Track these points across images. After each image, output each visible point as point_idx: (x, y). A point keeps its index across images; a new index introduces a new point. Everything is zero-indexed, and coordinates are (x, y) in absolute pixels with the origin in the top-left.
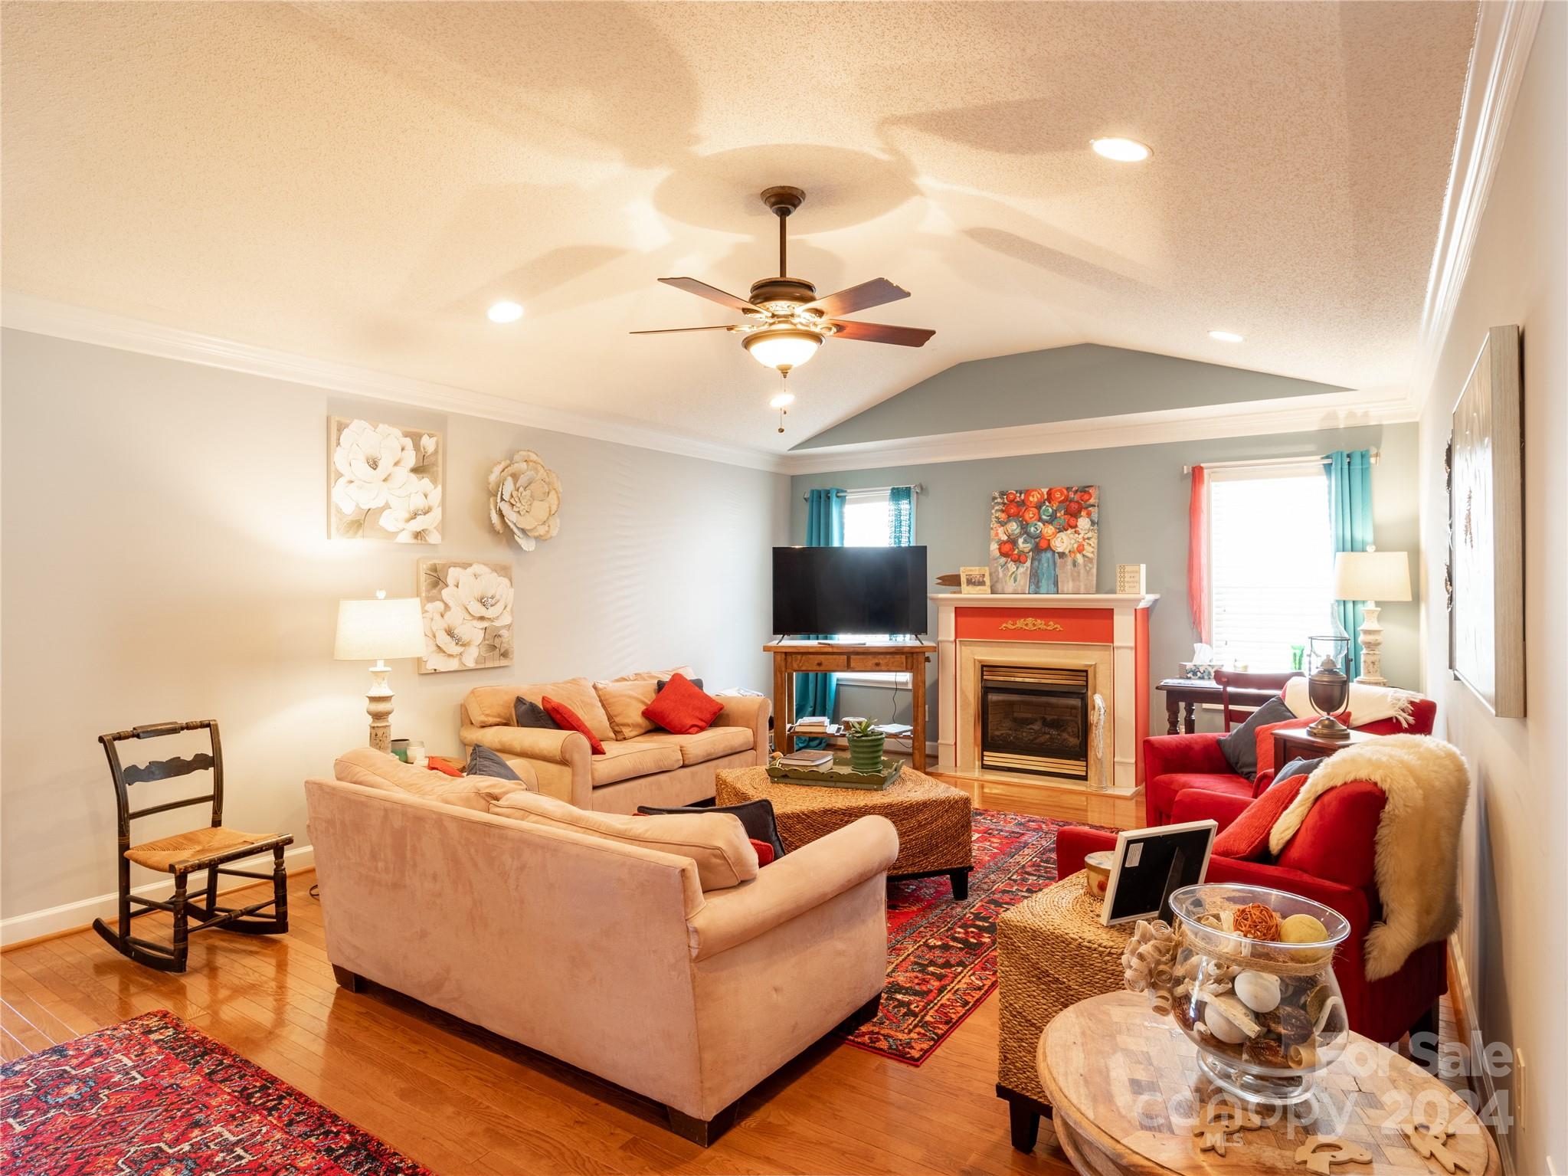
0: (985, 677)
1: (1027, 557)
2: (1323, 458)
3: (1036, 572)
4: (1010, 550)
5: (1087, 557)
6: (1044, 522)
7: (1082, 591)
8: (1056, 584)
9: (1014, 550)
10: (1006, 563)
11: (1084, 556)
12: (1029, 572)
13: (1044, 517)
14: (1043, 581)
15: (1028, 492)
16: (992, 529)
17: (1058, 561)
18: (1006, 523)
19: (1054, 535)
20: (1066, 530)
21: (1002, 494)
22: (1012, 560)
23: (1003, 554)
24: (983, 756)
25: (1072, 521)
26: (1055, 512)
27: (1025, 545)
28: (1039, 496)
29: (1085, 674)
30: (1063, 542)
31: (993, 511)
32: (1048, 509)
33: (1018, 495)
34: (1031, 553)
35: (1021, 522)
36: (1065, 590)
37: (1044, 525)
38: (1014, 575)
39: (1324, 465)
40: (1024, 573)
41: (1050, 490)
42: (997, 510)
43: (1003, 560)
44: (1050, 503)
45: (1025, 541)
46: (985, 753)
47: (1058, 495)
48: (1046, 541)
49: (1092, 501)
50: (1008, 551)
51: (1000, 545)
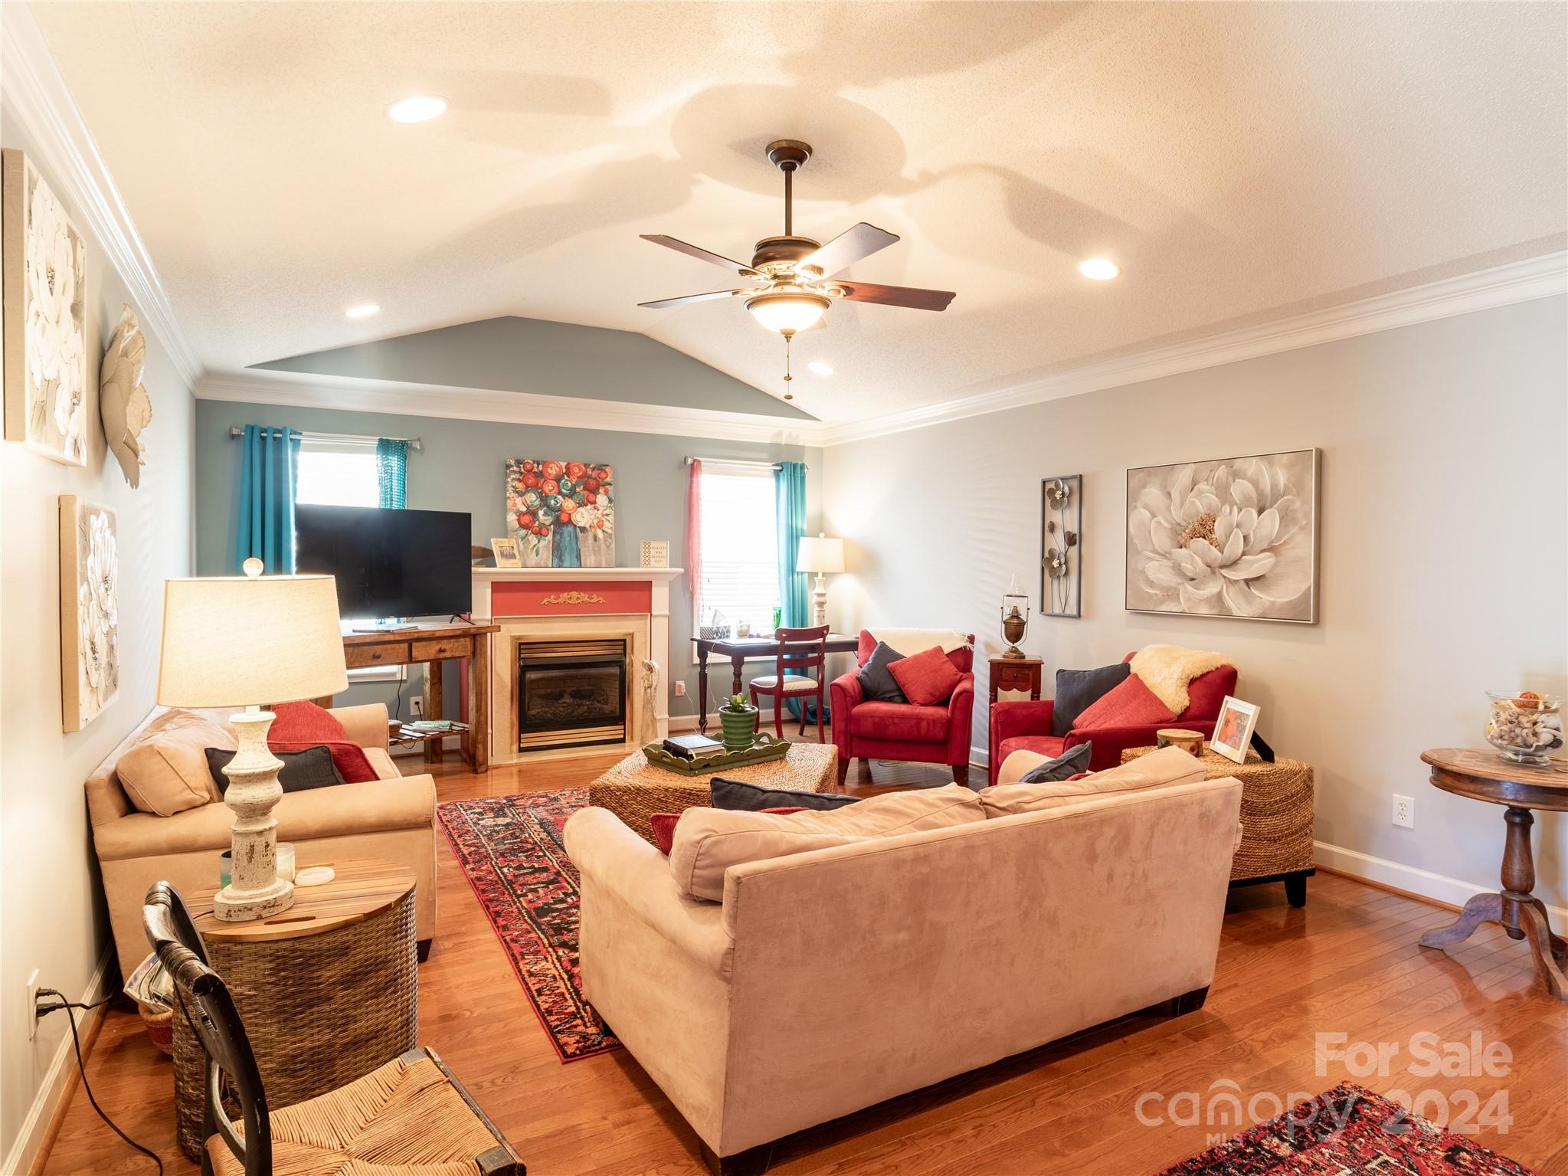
0: (522, 656)
1: (548, 530)
2: (774, 465)
3: (559, 545)
4: (530, 521)
5: (607, 533)
6: (564, 496)
7: (604, 564)
8: (579, 557)
9: (535, 522)
10: (526, 535)
11: (603, 531)
12: (551, 546)
13: (564, 491)
14: (566, 555)
15: (545, 464)
16: (509, 498)
17: (580, 535)
18: (524, 494)
19: (575, 509)
20: (586, 505)
21: (519, 462)
22: (532, 533)
23: (523, 526)
24: (520, 739)
25: (591, 497)
26: (574, 487)
27: (546, 518)
28: (557, 469)
29: (622, 643)
30: (583, 517)
31: (509, 480)
32: (567, 483)
33: (536, 465)
34: (552, 526)
35: (540, 493)
36: (588, 564)
37: (564, 499)
38: (535, 549)
39: (775, 470)
40: (546, 546)
41: (568, 464)
42: (513, 479)
43: (523, 532)
44: (569, 477)
45: (546, 514)
46: (522, 736)
47: (576, 470)
48: (567, 515)
49: (608, 480)
50: (528, 522)
51: (519, 516)
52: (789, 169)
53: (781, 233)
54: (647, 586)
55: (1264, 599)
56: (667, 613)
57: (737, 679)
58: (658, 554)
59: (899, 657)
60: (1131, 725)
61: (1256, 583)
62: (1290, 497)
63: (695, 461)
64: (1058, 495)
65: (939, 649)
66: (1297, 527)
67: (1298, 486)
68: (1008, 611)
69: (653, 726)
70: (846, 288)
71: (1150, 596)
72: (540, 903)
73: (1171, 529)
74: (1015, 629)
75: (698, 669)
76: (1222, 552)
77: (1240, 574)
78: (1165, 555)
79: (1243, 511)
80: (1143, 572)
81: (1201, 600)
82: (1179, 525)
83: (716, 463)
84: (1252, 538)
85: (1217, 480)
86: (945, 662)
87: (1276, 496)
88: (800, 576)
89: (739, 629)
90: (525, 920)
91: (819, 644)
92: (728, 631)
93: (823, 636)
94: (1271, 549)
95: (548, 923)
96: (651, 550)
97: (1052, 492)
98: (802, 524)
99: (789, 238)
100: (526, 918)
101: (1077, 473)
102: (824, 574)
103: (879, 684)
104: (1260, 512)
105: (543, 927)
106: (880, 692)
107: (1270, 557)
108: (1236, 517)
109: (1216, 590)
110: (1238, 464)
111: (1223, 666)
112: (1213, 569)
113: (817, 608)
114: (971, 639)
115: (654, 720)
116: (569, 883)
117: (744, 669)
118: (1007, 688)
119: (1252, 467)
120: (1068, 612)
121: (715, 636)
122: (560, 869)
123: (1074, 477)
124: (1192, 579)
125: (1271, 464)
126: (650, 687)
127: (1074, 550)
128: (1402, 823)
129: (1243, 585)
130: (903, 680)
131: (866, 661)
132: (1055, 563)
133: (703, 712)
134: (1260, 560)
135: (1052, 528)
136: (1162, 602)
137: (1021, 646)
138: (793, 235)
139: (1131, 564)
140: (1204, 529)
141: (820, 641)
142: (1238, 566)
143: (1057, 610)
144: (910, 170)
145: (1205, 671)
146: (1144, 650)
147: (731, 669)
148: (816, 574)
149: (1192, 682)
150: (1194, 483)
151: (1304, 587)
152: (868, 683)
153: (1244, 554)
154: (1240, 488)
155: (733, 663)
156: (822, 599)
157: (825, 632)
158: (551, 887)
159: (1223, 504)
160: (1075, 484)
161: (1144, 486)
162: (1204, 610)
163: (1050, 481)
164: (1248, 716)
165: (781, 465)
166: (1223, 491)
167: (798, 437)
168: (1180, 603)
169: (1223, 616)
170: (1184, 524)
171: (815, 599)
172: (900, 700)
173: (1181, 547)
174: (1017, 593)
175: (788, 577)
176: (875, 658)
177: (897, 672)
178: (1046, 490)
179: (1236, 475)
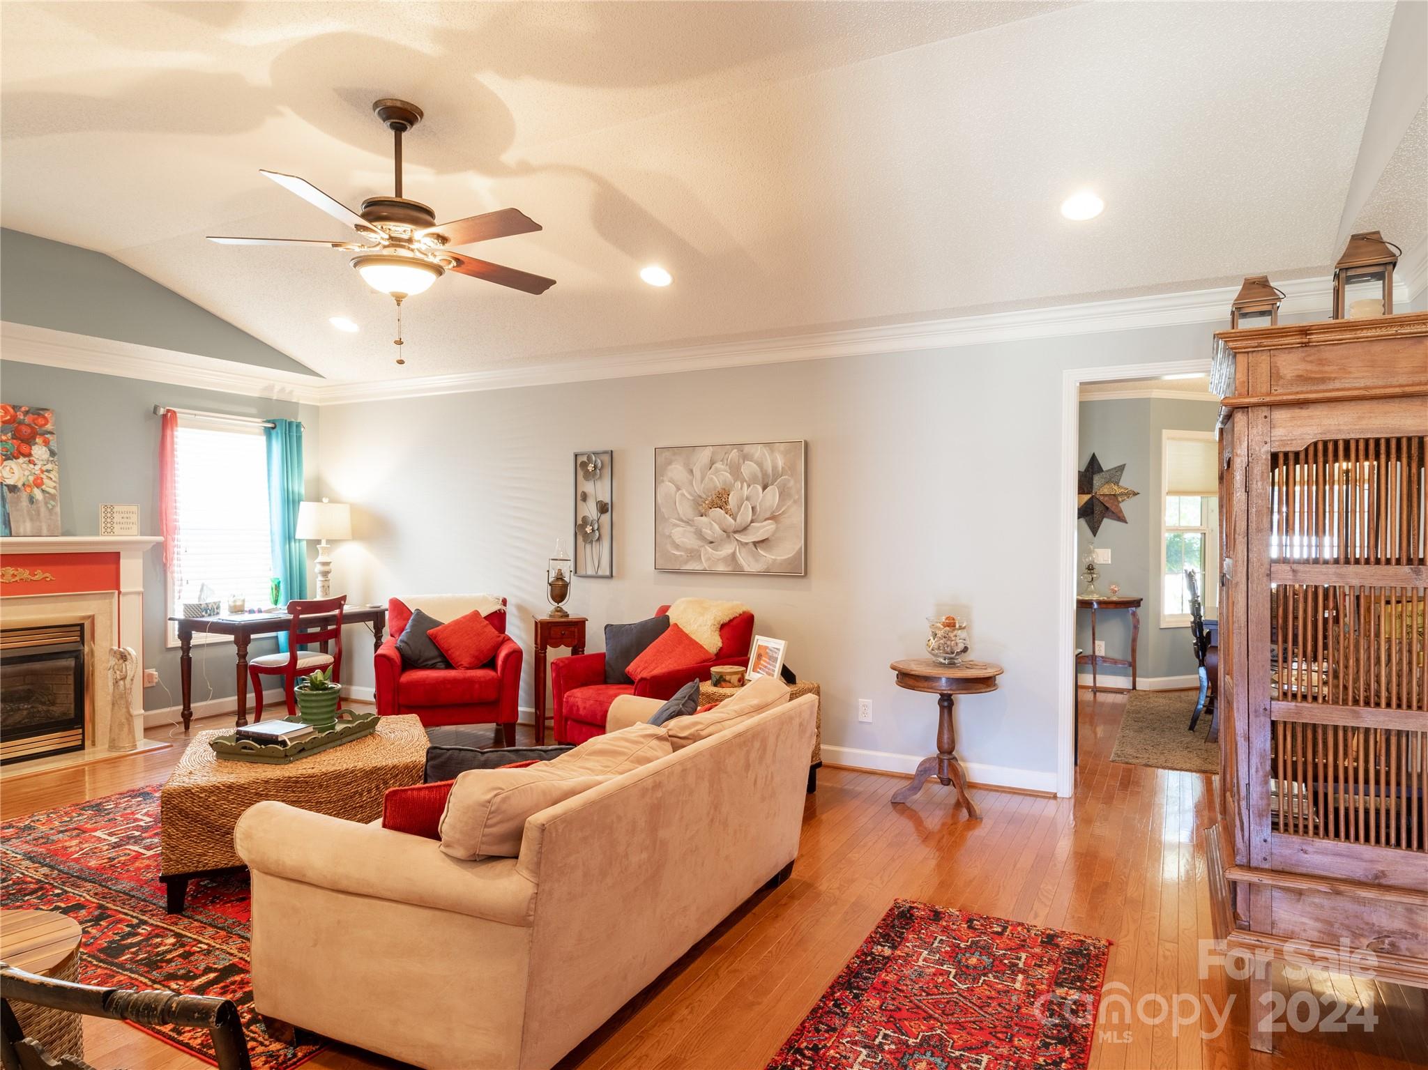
52: (399, 129)
53: (391, 194)
54: (115, 557)
55: (769, 557)
56: (141, 589)
57: (242, 660)
58: (126, 520)
59: (437, 624)
60: (680, 668)
61: (761, 544)
62: (787, 477)
63: (168, 411)
64: (591, 467)
65: (476, 614)
66: (792, 500)
67: (791, 468)
68: (553, 574)
69: (129, 725)
70: (457, 260)
71: (677, 557)
72: (103, 943)
73: (693, 500)
74: (559, 591)
75: (180, 653)
76: (735, 520)
77: (748, 538)
78: (688, 522)
79: (752, 487)
80: (670, 536)
81: (718, 560)
82: (700, 497)
83: (195, 415)
84: (758, 508)
85: (731, 460)
86: (485, 626)
87: (776, 475)
88: (297, 544)
89: (232, 604)
90: (94, 965)
91: (334, 616)
92: (218, 608)
93: (340, 607)
94: (773, 518)
95: (132, 960)
96: (114, 515)
97: (584, 465)
98: (300, 487)
99: (398, 199)
100: (95, 963)
101: (609, 449)
102: (328, 541)
103: (420, 652)
104: (764, 488)
105: (128, 966)
106: (421, 660)
107: (771, 524)
108: (746, 492)
109: (730, 551)
110: (747, 449)
111: (744, 613)
112: (729, 533)
113: (320, 578)
114: (504, 602)
115: (130, 717)
116: (126, 914)
117: (250, 648)
118: (555, 645)
119: (758, 452)
120: (600, 573)
121: (204, 613)
122: (101, 902)
123: (605, 452)
124: (712, 542)
125: (772, 451)
126: (124, 678)
127: (606, 518)
128: (865, 720)
129: (751, 546)
130: (446, 646)
131: (402, 630)
132: (589, 529)
133: (186, 702)
134: (764, 527)
135: (585, 497)
136: (686, 562)
137: (565, 606)
138: (403, 197)
139: (660, 528)
140: (720, 500)
141: (336, 612)
142: (748, 531)
143: (590, 572)
144: (510, 157)
145: (732, 617)
146: (678, 602)
147: (234, 649)
148: (319, 542)
149: (723, 627)
150: (712, 463)
151: (797, 548)
152: (408, 651)
153: (752, 521)
154: (748, 469)
155: (236, 642)
156: (326, 568)
157: (343, 602)
158: (103, 923)
159: (735, 481)
160: (607, 458)
161: (670, 463)
162: (721, 568)
163: (582, 454)
164: (778, 649)
165: (273, 422)
166: (735, 471)
167: (291, 392)
168: (701, 562)
169: (737, 572)
170: (704, 496)
171: (319, 568)
172: (443, 666)
173: (702, 516)
174: (561, 557)
175: (285, 545)
176: (413, 626)
177: (438, 638)
178: (579, 463)
179: (746, 457)
